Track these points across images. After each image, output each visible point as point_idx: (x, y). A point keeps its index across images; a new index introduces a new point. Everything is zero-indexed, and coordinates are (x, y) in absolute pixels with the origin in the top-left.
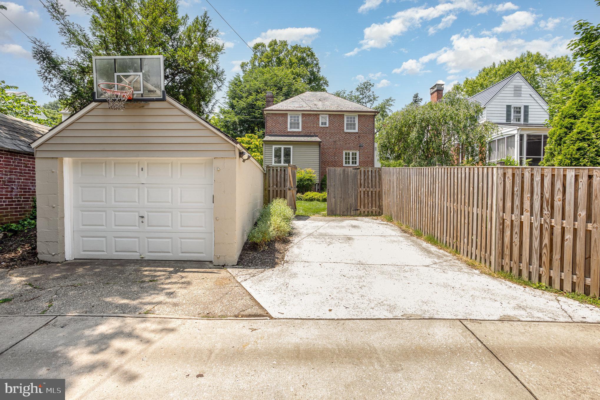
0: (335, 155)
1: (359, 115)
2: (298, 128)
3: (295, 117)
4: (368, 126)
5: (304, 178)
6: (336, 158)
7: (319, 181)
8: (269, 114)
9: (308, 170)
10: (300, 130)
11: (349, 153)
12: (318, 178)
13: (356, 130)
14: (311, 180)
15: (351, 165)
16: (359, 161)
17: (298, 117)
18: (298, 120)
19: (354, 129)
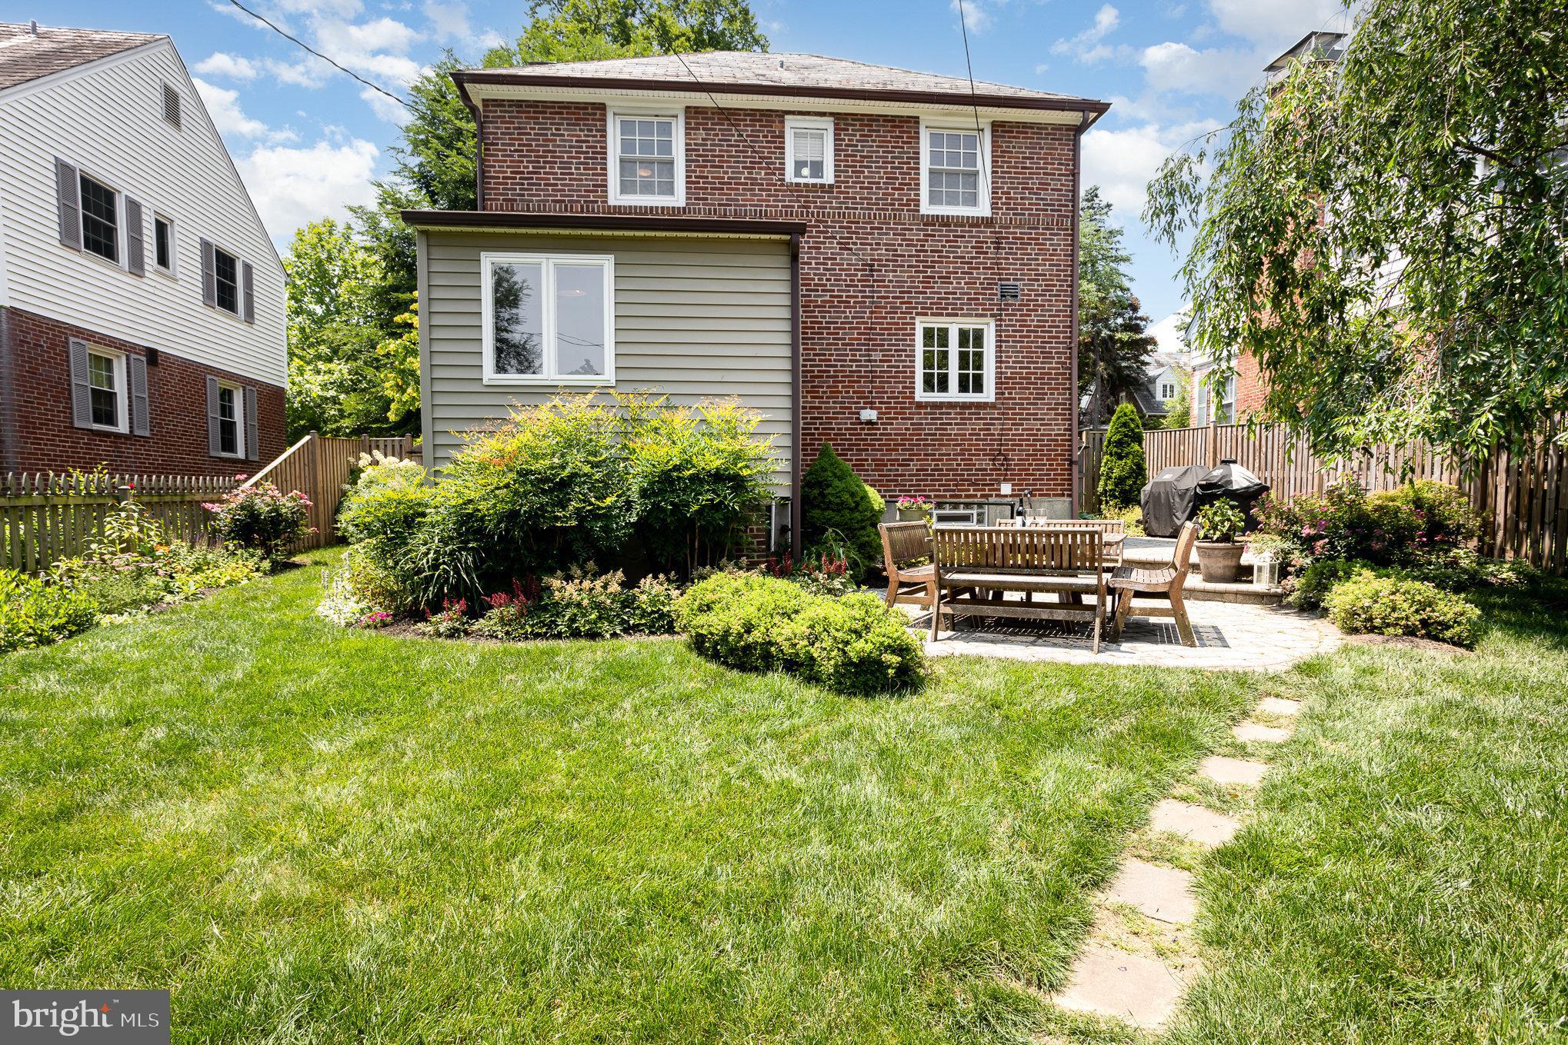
0: (870, 338)
1: (997, 127)
2: (669, 189)
3: (646, 128)
4: (1044, 186)
5: (687, 463)
6: (877, 356)
7: (794, 487)
8: (498, 103)
9: (720, 412)
10: (678, 199)
11: (944, 334)
12: (784, 466)
13: (983, 209)
14: (738, 483)
15: (953, 394)
16: (999, 375)
17: (666, 128)
18: (666, 147)
19: (972, 200)
